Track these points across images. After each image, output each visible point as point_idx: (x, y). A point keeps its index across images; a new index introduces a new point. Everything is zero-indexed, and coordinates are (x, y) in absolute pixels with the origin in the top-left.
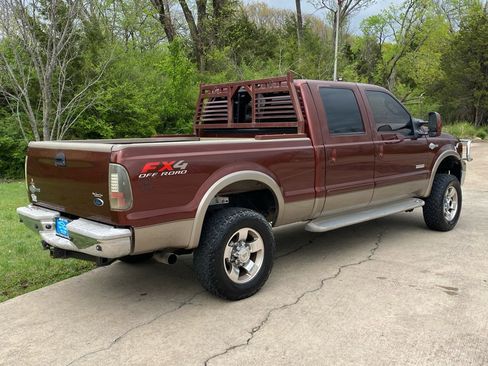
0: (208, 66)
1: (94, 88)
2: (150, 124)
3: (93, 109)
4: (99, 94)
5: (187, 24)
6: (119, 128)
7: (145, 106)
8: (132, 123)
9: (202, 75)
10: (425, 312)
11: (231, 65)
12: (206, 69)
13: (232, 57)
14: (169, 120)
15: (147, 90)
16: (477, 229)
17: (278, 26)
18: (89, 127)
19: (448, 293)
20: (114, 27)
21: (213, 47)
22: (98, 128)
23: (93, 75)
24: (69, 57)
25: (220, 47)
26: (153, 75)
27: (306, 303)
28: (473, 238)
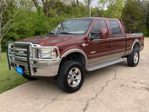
0: (49, 15)
1: (12, 22)
2: (31, 34)
3: (12, 29)
4: (14, 24)
5: (42, 2)
6: (21, 36)
7: (30, 28)
8: (25, 34)
9: (47, 18)
10: (143, 98)
11: (57, 15)
12: (48, 16)
13: (57, 12)
14: (37, 33)
15: (30, 23)
16: (145, 66)
17: (69, 4)
18: (11, 35)
19: (147, 90)
20: (17, 3)
21: (51, 9)
22: (14, 36)
23: (11, 18)
24: (3, 11)
25: (53, 9)
26: (31, 18)
27: (100, 97)
28: (145, 70)
